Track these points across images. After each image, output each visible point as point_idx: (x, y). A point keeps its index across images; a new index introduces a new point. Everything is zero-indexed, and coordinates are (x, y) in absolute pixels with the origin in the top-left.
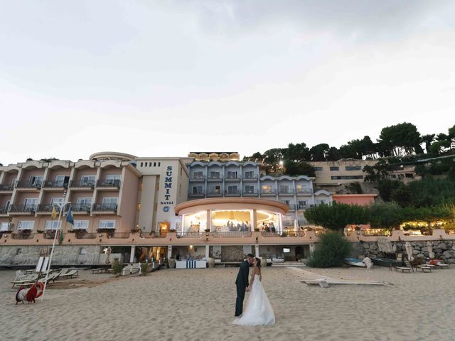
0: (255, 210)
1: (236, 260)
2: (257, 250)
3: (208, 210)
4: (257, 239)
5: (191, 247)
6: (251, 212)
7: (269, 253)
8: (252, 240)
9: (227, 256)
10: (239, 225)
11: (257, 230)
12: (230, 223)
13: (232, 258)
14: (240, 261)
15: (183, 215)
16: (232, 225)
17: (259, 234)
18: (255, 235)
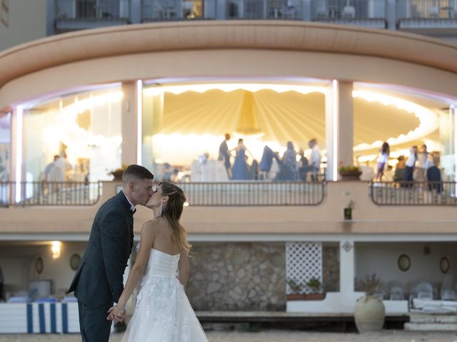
0: (345, 85)
1: (252, 306)
2: (347, 261)
3: (129, 84)
4: (348, 213)
5: (56, 248)
6: (331, 92)
7: (404, 277)
8: (325, 218)
9: (212, 288)
10: (269, 155)
11: (350, 174)
12: (232, 146)
13: (236, 295)
14: (270, 307)
15: (20, 109)
16: (241, 154)
17: (358, 192)
18: (340, 196)
